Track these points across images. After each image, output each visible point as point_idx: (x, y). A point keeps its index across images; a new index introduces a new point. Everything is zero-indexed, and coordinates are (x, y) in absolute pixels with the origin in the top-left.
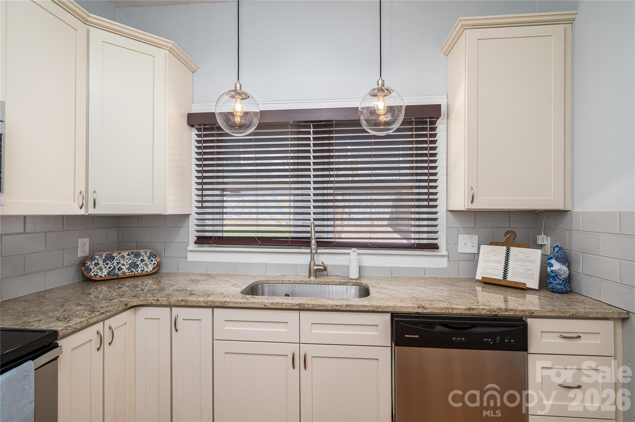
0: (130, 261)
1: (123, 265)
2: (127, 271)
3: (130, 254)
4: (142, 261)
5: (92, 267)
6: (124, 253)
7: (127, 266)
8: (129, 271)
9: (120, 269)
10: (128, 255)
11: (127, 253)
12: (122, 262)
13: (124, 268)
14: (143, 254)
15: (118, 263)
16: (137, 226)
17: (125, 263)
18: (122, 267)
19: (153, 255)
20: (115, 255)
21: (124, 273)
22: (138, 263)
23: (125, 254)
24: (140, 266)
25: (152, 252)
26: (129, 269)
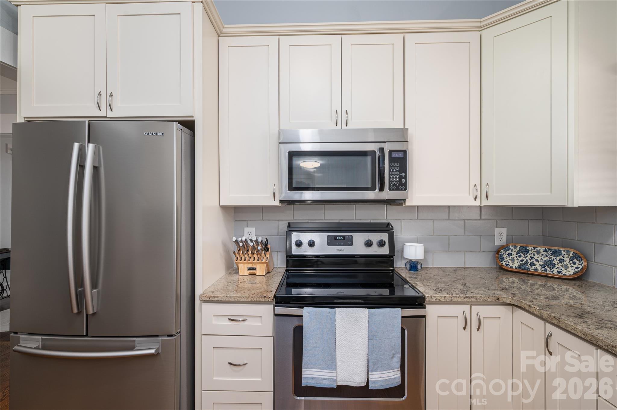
0: (546, 258)
1: (537, 260)
2: (539, 268)
3: (547, 250)
4: (561, 261)
5: (505, 256)
6: (540, 248)
7: (541, 263)
8: (543, 269)
9: (532, 264)
10: (545, 251)
11: (544, 249)
12: (536, 257)
13: (538, 265)
14: (563, 253)
15: (532, 258)
16: (562, 220)
17: (539, 259)
18: (535, 263)
19: (576, 257)
20: (530, 248)
21: (536, 270)
22: (556, 262)
23: (542, 249)
24: (557, 266)
25: (577, 252)
26: (542, 266)
